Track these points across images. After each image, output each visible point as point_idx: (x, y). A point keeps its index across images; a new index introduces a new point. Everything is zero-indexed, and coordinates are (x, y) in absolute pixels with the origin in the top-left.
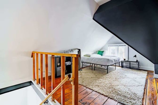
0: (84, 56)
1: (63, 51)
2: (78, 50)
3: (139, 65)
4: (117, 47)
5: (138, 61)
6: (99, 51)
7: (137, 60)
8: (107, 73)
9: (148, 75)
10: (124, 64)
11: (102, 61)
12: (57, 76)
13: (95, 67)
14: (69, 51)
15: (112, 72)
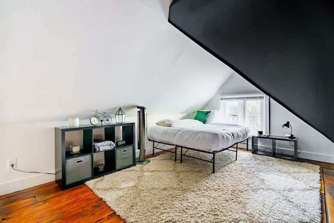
0: (157, 124)
1: (94, 113)
2: (139, 110)
3: (296, 147)
4: (242, 101)
5: (295, 138)
6: (198, 111)
7: (292, 135)
8: (213, 172)
9: (322, 179)
10: (260, 144)
11: (199, 138)
12: (67, 184)
13: (182, 155)
14: (111, 113)
15: (226, 168)
